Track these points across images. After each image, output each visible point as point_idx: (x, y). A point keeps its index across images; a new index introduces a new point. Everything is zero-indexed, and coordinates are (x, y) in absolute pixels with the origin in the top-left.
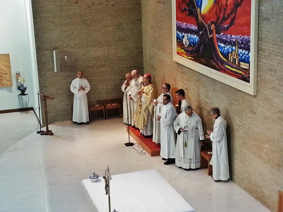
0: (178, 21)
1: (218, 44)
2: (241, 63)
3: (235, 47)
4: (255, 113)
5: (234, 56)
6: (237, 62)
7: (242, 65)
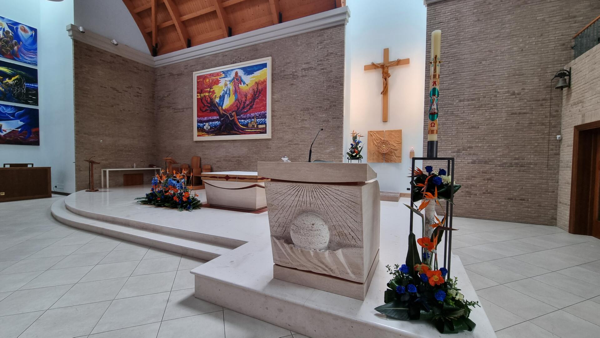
0: (199, 118)
1: (239, 121)
2: (259, 126)
3: (254, 119)
4: (271, 148)
5: (253, 124)
6: (255, 126)
7: (260, 126)
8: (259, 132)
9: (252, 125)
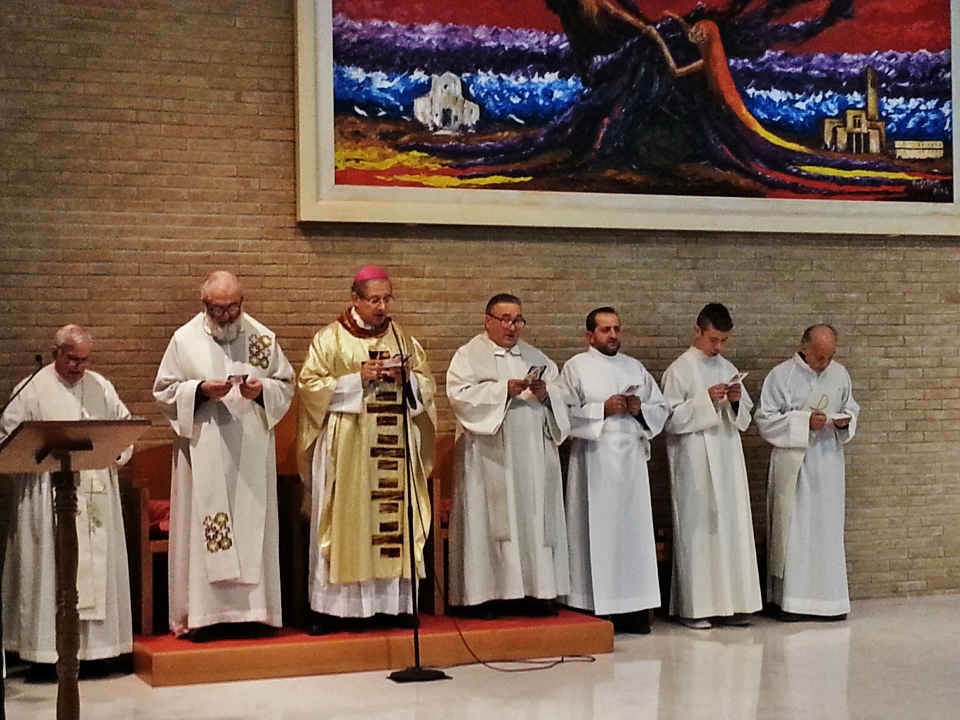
2: (898, 144)
6: (874, 146)
7: (907, 150)
8: (902, 189)
9: (850, 135)
